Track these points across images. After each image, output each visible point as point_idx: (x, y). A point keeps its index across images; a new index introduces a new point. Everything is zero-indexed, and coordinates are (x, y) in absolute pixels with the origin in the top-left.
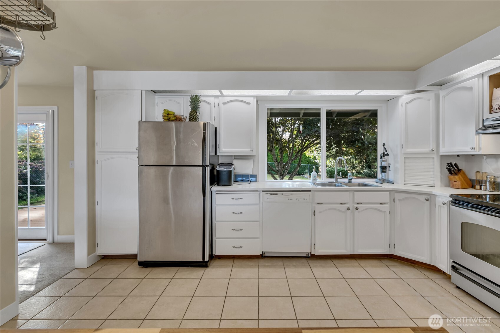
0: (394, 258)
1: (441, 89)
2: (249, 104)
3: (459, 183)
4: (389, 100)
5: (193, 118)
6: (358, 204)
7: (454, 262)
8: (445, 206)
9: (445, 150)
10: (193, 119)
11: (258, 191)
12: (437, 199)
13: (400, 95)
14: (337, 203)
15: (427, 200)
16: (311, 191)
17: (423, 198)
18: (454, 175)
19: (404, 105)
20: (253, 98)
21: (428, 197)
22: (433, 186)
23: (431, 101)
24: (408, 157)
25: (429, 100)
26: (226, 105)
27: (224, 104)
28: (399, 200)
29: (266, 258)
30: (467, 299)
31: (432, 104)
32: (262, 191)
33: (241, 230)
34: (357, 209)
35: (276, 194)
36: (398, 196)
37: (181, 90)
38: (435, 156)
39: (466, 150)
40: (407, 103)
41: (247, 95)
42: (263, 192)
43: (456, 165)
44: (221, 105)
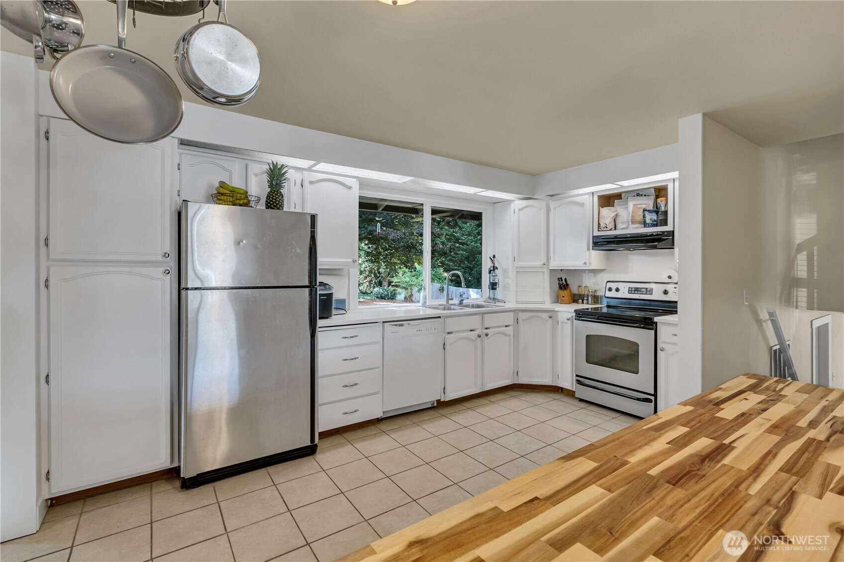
0: (514, 388)
1: (551, 199)
2: (350, 188)
3: (567, 298)
4: (495, 202)
5: (277, 204)
6: (486, 328)
7: (577, 376)
8: (569, 322)
9: (555, 264)
10: (278, 206)
11: (377, 322)
12: (560, 315)
13: (512, 199)
14: (466, 331)
15: (551, 317)
16: (440, 317)
17: (545, 316)
18: (563, 290)
19: (516, 211)
20: (355, 180)
21: (551, 314)
22: (543, 303)
23: (542, 210)
24: (520, 271)
25: (540, 209)
26: (314, 186)
27: (311, 183)
28: (523, 320)
29: (384, 421)
30: (592, 408)
31: (543, 213)
32: (383, 322)
33: (355, 385)
34: (487, 335)
35: (402, 325)
36: (522, 316)
37: (229, 147)
38: (545, 270)
39: (578, 264)
40: (520, 210)
41: (349, 174)
42: (386, 324)
43: (565, 280)
44: (306, 184)
